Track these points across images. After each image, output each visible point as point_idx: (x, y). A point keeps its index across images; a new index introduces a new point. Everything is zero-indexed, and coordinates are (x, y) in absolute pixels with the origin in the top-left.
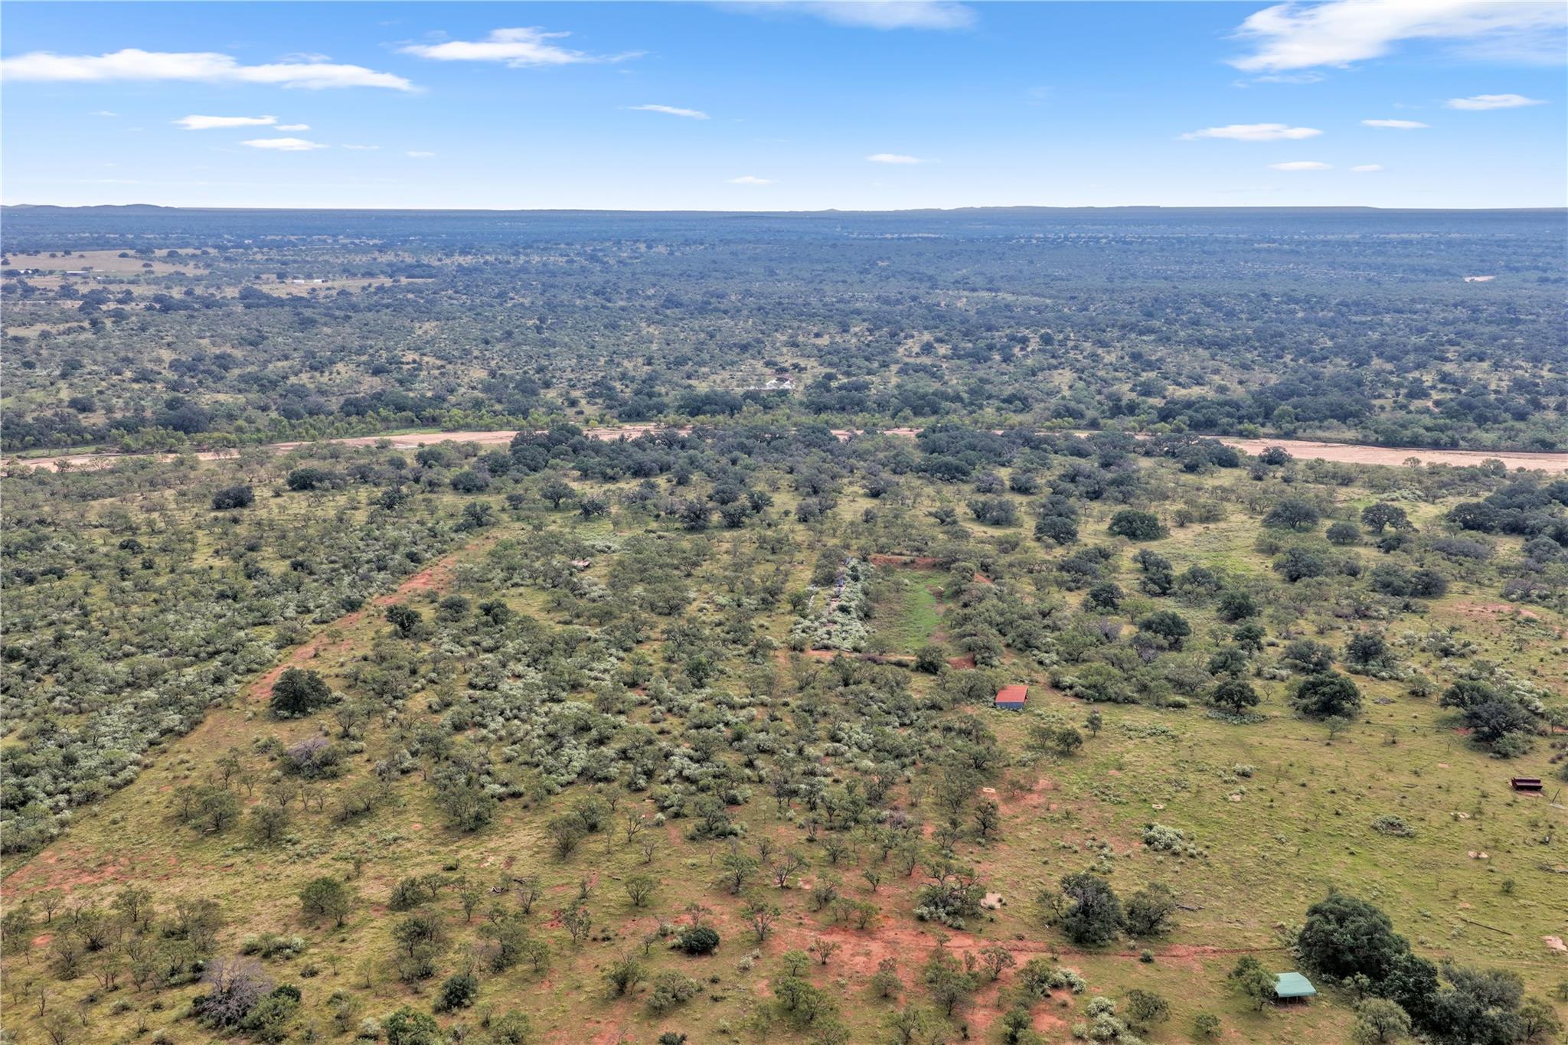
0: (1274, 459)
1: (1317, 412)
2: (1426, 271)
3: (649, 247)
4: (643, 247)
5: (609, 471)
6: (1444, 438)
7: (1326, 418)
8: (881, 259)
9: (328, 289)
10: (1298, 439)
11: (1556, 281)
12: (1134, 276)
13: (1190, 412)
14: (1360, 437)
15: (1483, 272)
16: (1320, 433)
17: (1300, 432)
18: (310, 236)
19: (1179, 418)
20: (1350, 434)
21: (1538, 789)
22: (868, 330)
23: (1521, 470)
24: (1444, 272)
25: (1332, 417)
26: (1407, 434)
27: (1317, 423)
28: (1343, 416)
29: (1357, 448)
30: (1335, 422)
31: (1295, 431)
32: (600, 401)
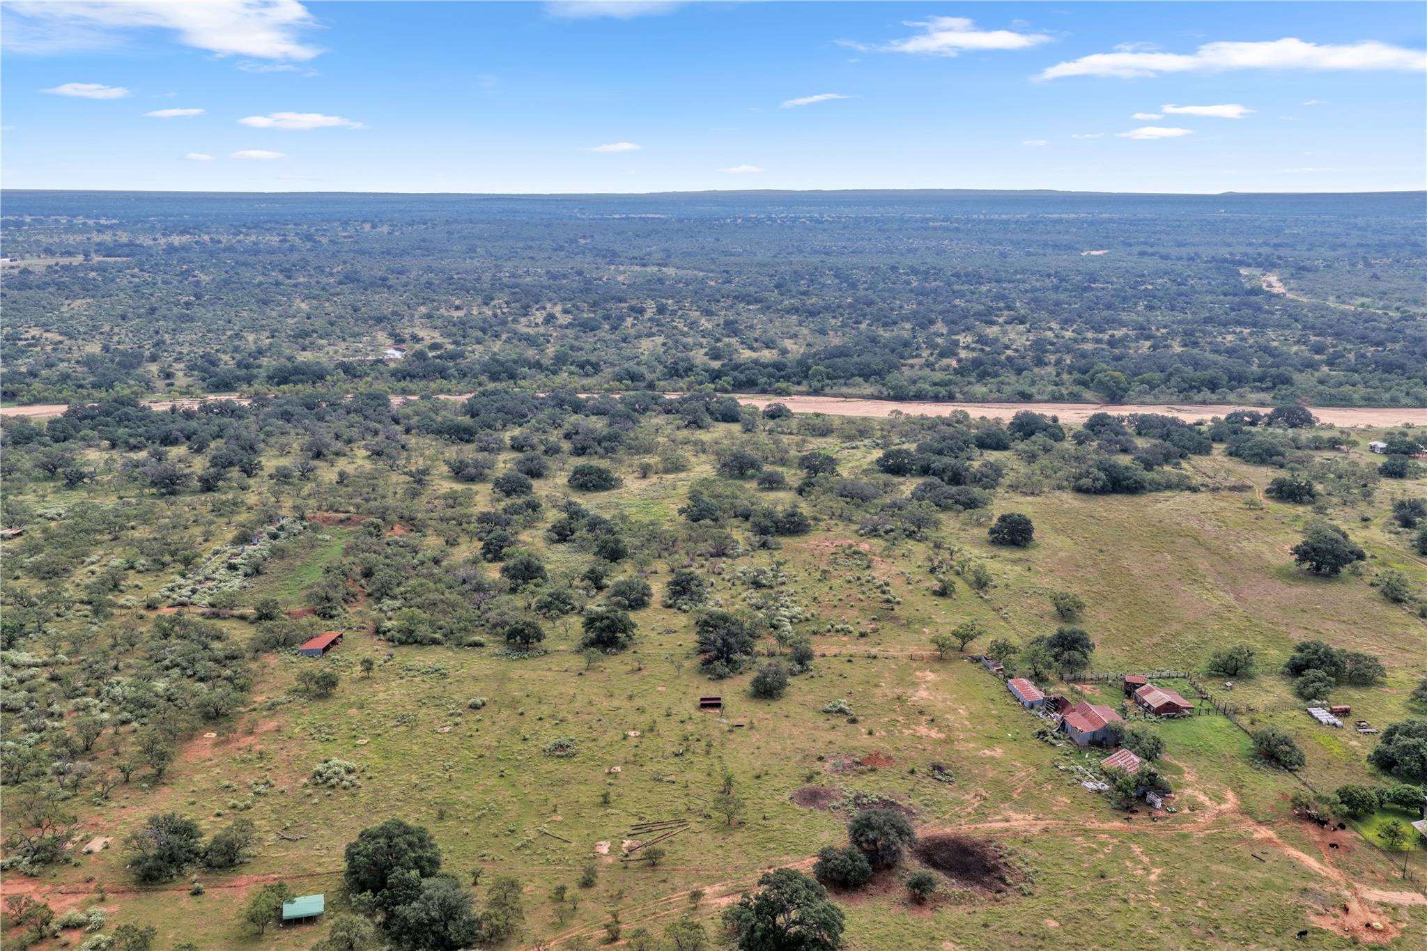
0: (775, 414)
1: (846, 370)
2: (1056, 246)
3: (374, 227)
4: (367, 227)
5: (132, 441)
6: (943, 392)
7: (853, 375)
8: (584, 237)
9: (12, 267)
10: (825, 395)
11: (1152, 254)
12: (801, 251)
13: (736, 373)
14: (876, 393)
15: (1101, 247)
16: (845, 390)
17: (827, 390)
18: (48, 216)
19: (724, 378)
20: (869, 389)
21: (718, 706)
22: (507, 303)
23: (983, 418)
24: (1069, 247)
25: (860, 376)
26: (913, 389)
27: (842, 381)
28: (867, 374)
29: (869, 402)
30: (861, 380)
31: (822, 388)
32: (196, 373)
